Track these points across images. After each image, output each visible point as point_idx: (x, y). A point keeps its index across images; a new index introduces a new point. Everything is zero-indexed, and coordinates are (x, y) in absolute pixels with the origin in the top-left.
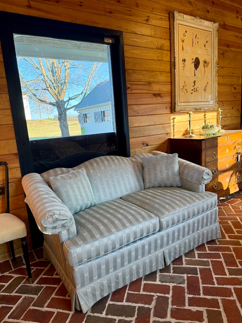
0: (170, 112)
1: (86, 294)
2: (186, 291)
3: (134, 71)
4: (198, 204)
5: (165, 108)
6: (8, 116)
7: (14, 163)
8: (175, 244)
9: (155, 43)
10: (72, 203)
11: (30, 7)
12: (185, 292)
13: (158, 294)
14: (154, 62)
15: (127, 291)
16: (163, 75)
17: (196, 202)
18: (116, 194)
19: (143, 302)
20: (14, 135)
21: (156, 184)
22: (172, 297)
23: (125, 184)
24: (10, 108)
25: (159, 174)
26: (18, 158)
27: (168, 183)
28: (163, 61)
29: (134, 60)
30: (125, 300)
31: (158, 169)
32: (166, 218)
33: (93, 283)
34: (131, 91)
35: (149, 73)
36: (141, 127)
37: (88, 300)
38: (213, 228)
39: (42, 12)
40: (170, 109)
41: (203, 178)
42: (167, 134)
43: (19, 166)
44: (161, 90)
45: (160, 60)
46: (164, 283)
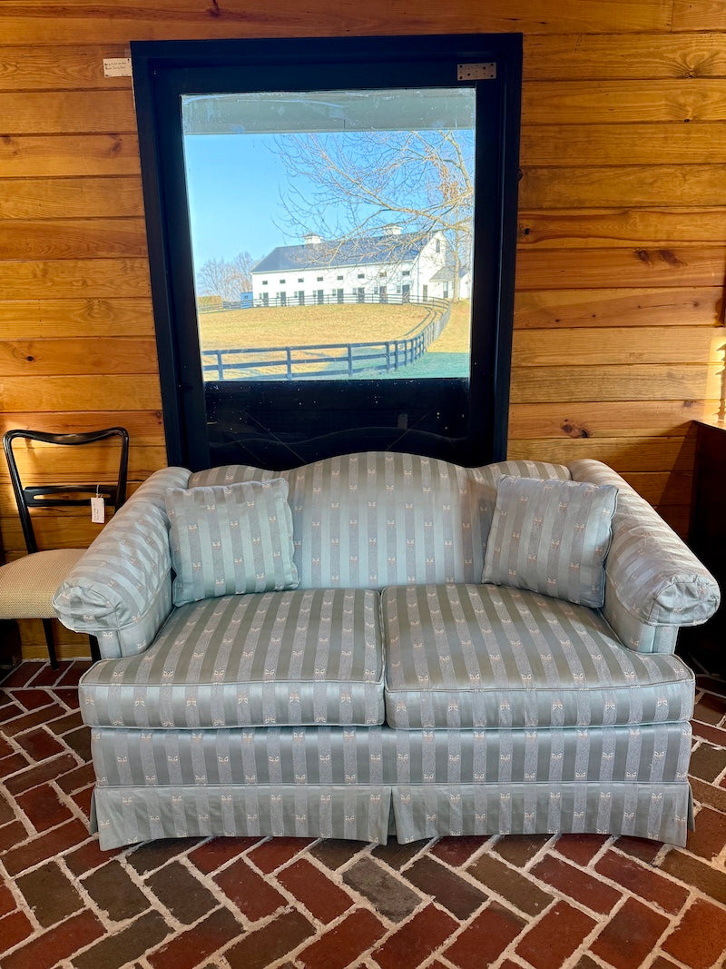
0: (713, 322)
1: (118, 808)
2: (376, 945)
3: (557, 170)
4: (576, 689)
5: (690, 306)
6: (145, 314)
7: (152, 435)
8: (446, 788)
9: (670, 56)
10: (201, 568)
11: (215, 14)
12: (371, 945)
13: (301, 908)
14: (653, 131)
15: (243, 855)
16: (692, 180)
17: (572, 679)
18: (371, 573)
19: (246, 904)
20: (155, 365)
21: (513, 576)
22: (325, 936)
23: (411, 550)
24: (150, 294)
25: (525, 544)
26: (163, 424)
27: (552, 586)
28: (704, 122)
29: (560, 132)
30: (214, 873)
31: (529, 526)
32: (413, 696)
33: (143, 790)
34: (535, 242)
35: (628, 174)
36: (562, 369)
37: (122, 825)
38: (650, 795)
39: (249, 21)
40: (717, 310)
41: (655, 600)
42: (688, 403)
43: (164, 444)
44: (676, 236)
45: (687, 121)
46: (349, 887)
